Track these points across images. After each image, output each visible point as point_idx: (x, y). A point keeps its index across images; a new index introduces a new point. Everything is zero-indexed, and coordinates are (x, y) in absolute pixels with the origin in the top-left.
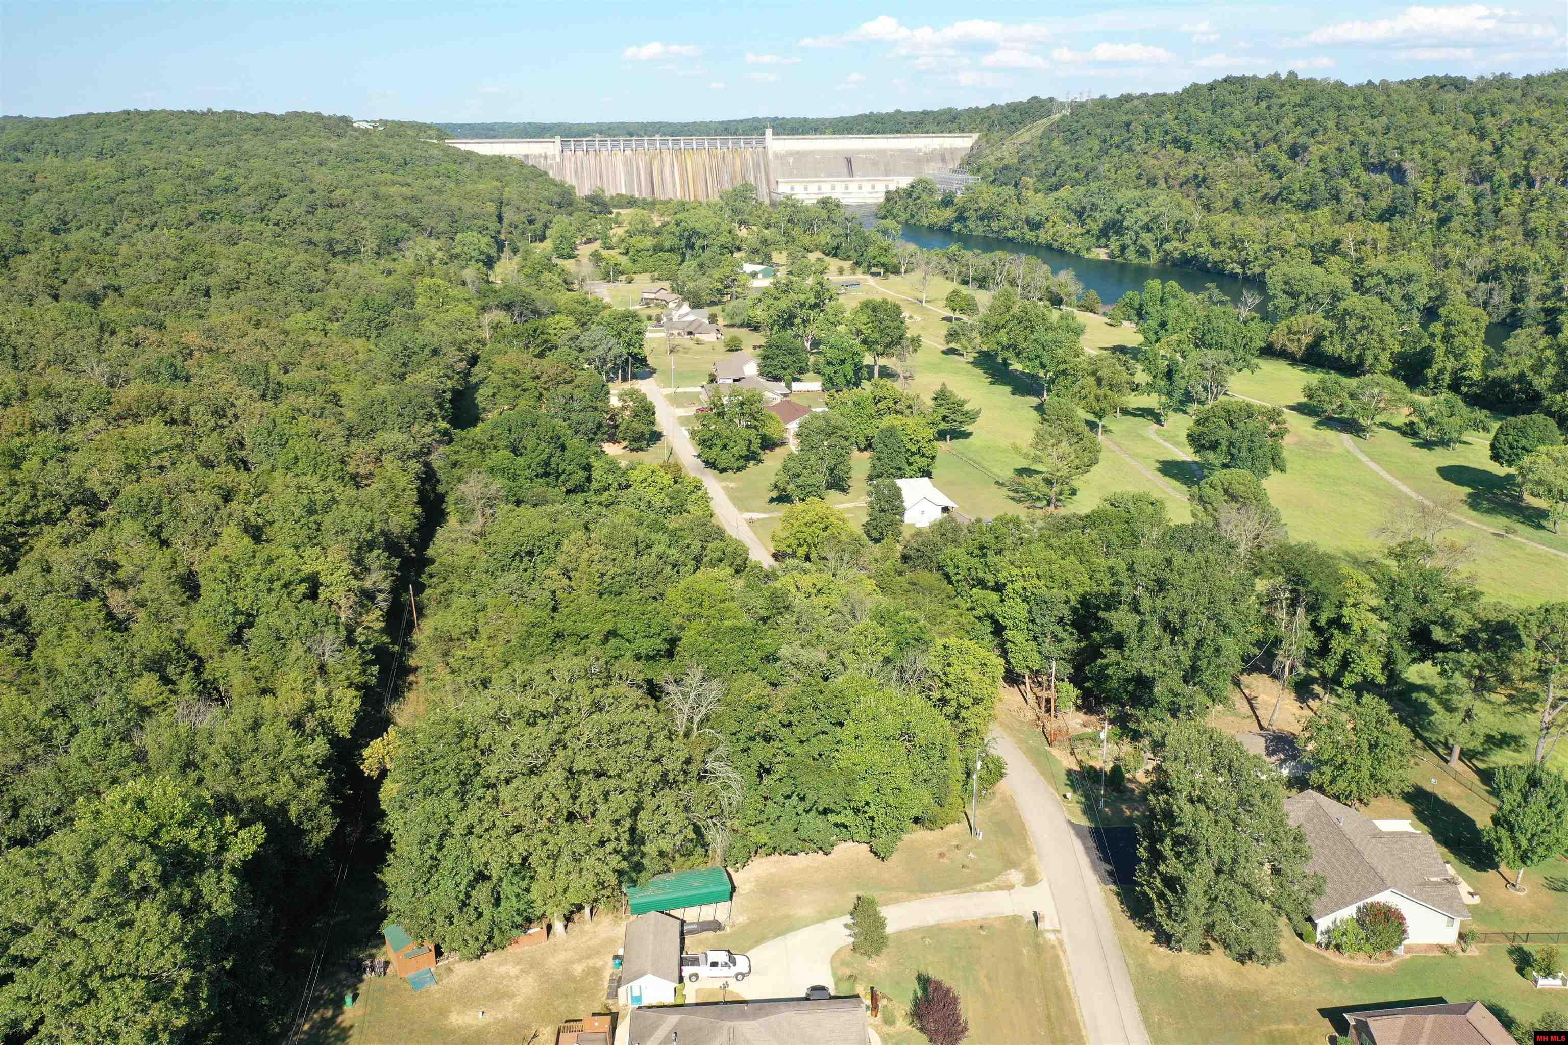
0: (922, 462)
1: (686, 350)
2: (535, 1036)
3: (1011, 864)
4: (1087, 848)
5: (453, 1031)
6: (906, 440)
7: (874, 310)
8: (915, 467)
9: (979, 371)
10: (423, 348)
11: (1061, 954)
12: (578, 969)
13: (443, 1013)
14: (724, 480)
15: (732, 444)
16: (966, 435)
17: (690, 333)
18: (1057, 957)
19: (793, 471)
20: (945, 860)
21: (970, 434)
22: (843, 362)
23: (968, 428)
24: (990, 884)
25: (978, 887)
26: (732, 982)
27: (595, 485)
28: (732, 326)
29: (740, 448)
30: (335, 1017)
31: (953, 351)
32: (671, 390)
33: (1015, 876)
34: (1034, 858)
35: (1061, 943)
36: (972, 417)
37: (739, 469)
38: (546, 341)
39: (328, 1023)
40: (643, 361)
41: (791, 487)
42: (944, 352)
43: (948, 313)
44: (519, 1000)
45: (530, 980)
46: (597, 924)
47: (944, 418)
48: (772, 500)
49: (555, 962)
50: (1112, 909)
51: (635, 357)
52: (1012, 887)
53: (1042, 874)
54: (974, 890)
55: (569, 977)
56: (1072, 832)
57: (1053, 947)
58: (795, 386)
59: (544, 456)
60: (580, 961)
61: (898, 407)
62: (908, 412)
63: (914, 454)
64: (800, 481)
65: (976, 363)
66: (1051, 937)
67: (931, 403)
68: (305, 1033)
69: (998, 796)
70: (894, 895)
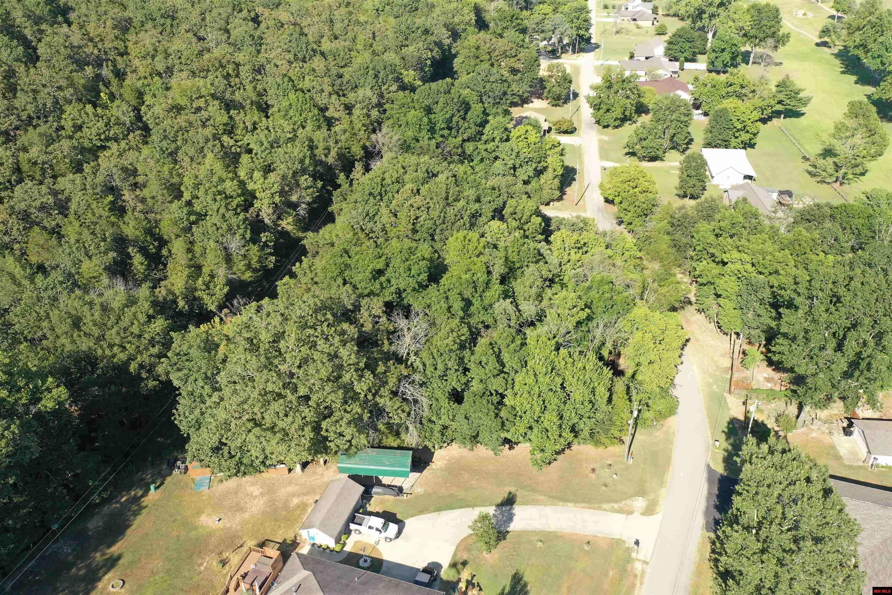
0: (745, 137)
1: (628, 32)
2: (241, 546)
3: (642, 492)
4: (710, 493)
5: (196, 528)
6: (734, 119)
7: (759, 11)
8: (739, 140)
9: (837, 62)
10: (418, 28)
11: (638, 583)
12: (296, 501)
13: (199, 513)
14: (602, 134)
15: (613, 109)
16: (798, 115)
17: (635, 20)
18: (634, 585)
19: (641, 136)
20: (593, 476)
21: (803, 114)
22: (723, 50)
23: (803, 110)
24: (616, 506)
25: (604, 506)
26: (382, 541)
27: (484, 138)
28: (668, 15)
29: (617, 113)
30: (142, 496)
31: (825, 44)
32: (599, 63)
33: (639, 503)
34: (663, 491)
35: (643, 572)
36: (805, 102)
37: (617, 127)
38: (518, 24)
39: (136, 500)
40: (588, 40)
41: (638, 147)
42: (818, 45)
43: (834, 12)
44: (246, 516)
45: (262, 502)
46: (327, 469)
47: (780, 102)
48: (627, 154)
49: (283, 492)
50: (702, 555)
51: (581, 37)
52: (630, 513)
53: (661, 508)
54: (599, 508)
55: (286, 506)
56: (705, 475)
57: (635, 576)
58: (688, 65)
59: (448, 116)
60: (299, 495)
61: (744, 91)
62: (751, 95)
63: (738, 130)
64: (644, 143)
65: (837, 56)
66: (638, 566)
67: (774, 89)
68: (122, 504)
69: (664, 429)
70: (538, 497)
